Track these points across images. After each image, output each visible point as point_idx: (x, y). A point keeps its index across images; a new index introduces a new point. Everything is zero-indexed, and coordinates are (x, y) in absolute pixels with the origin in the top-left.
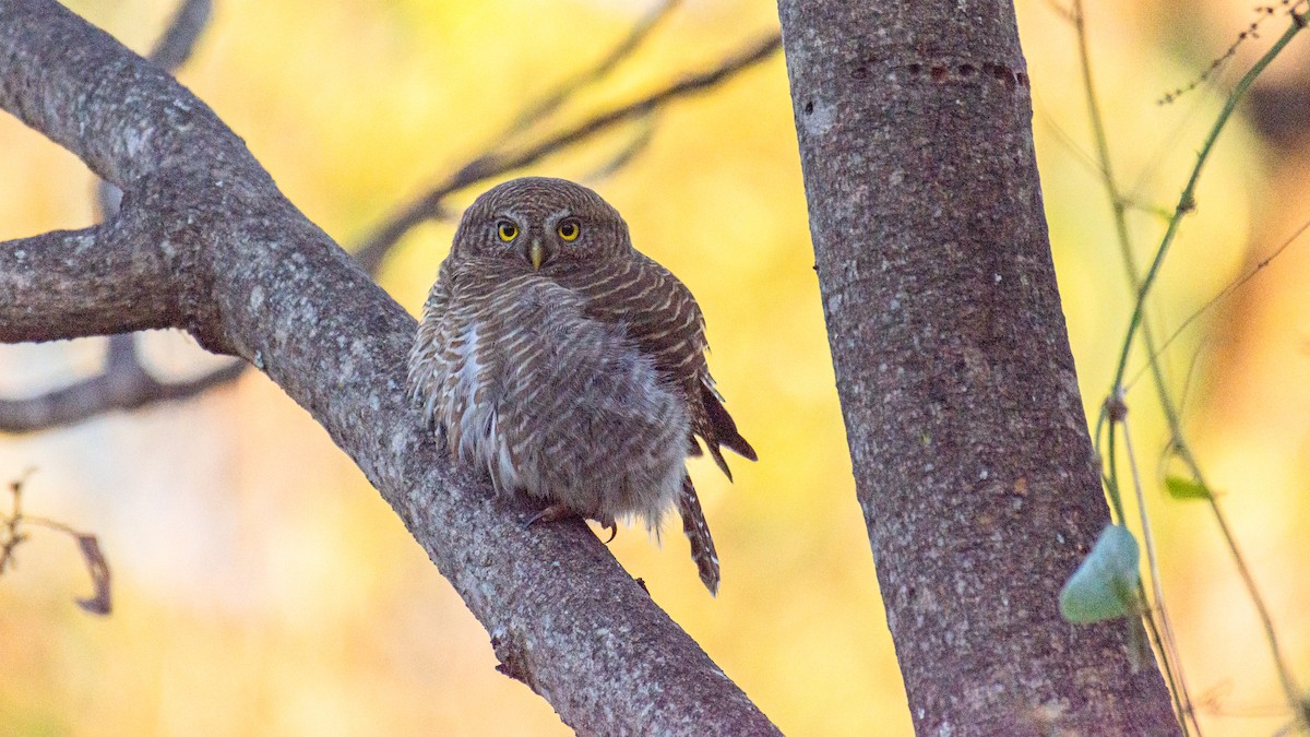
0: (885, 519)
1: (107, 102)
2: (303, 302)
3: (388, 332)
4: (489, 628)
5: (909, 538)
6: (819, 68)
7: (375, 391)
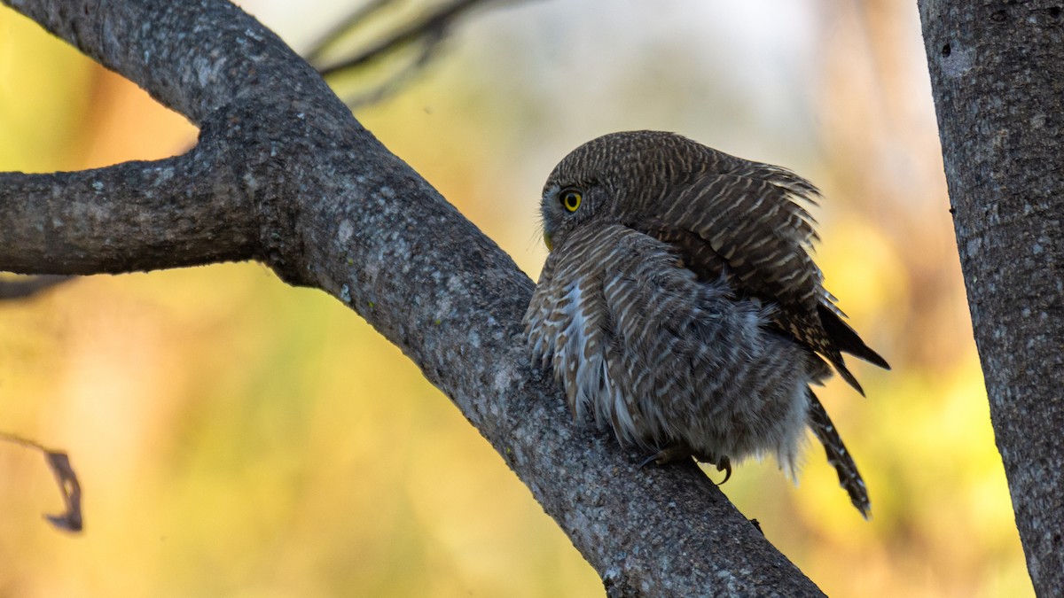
0: (1028, 464)
1: (174, 31)
2: (395, 236)
3: (484, 268)
4: (600, 569)
5: (1054, 484)
6: (957, 10)
7: (475, 328)
